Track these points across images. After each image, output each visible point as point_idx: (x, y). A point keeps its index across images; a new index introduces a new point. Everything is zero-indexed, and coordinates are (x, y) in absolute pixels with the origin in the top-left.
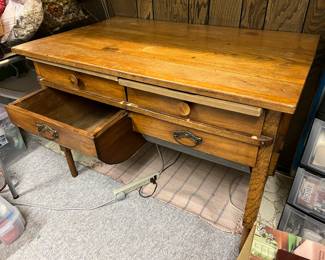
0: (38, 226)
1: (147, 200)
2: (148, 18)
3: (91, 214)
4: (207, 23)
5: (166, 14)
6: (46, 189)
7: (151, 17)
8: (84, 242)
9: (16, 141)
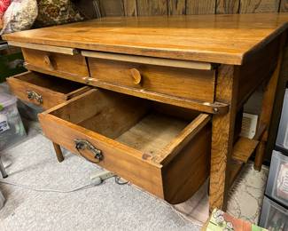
0: (16, 204)
1: (122, 187)
2: (133, 15)
3: (66, 196)
4: (185, 13)
5: (148, 9)
6: (32, 171)
7: (136, 13)
8: (52, 223)
9: (18, 128)
